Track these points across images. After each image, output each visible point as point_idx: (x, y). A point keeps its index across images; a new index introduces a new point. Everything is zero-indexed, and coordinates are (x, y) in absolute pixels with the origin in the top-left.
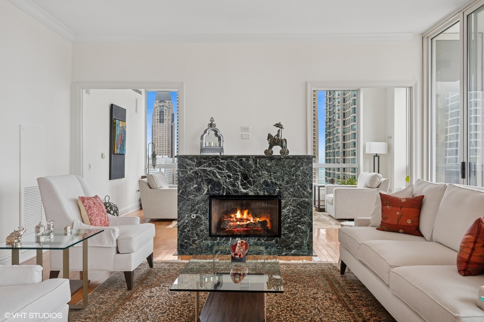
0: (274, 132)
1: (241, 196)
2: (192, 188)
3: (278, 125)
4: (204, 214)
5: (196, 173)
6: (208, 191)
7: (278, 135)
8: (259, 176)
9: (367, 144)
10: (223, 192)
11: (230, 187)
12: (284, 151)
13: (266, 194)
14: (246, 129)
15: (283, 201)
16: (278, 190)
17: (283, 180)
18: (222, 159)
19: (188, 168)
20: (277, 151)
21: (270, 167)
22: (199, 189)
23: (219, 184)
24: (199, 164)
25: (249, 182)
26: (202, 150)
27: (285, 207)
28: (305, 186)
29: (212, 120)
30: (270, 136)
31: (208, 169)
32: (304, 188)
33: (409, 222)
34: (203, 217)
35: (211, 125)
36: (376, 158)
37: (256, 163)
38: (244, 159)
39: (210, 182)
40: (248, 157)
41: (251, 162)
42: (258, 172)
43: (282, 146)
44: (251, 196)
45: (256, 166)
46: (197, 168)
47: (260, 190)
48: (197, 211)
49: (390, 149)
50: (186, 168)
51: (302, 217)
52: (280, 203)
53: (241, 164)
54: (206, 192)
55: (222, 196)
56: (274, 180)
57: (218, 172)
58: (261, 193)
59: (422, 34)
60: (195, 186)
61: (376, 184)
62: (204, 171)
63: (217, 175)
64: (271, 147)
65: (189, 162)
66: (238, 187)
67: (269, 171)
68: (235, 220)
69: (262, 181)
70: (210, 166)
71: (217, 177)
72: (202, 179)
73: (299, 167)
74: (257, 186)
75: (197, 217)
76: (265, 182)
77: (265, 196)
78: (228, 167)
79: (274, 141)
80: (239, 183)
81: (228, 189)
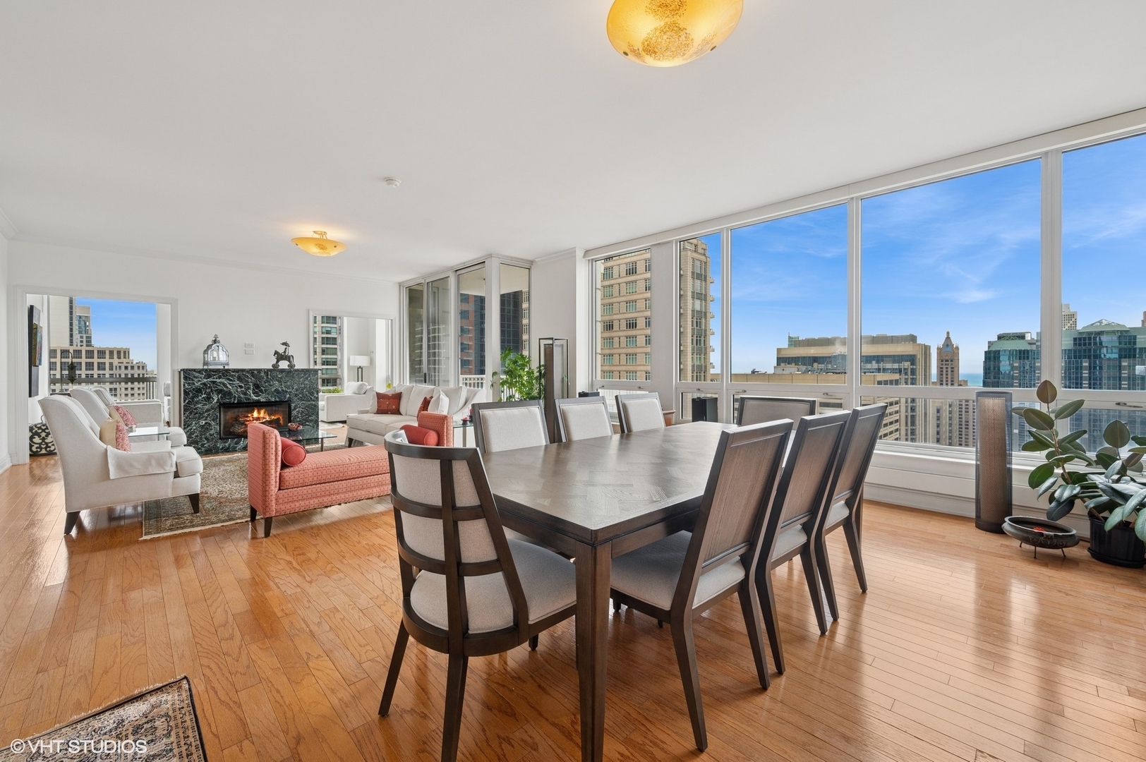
0: (281, 350)
1: (253, 402)
2: (200, 398)
3: (284, 344)
4: (213, 420)
5: (204, 384)
6: (218, 400)
7: (285, 352)
8: (271, 385)
9: (352, 357)
10: (235, 400)
11: (242, 396)
12: (291, 366)
13: (277, 399)
14: (251, 346)
15: (293, 405)
16: (288, 396)
17: (293, 388)
18: (233, 372)
19: (196, 380)
20: (284, 365)
21: (281, 378)
22: (209, 399)
23: (230, 393)
24: (209, 376)
25: (261, 391)
26: (205, 363)
27: (295, 409)
28: (313, 393)
29: (216, 337)
30: (276, 353)
31: (218, 380)
32: (312, 394)
33: (394, 407)
34: (213, 423)
35: (215, 341)
36: (360, 370)
37: (268, 375)
38: (256, 372)
39: (219, 392)
40: (259, 371)
41: (262, 374)
42: (269, 382)
43: (289, 361)
44: (263, 402)
45: (268, 378)
46: (205, 380)
47: (271, 397)
48: (207, 418)
49: (372, 362)
50: (193, 380)
51: (310, 416)
52: (290, 407)
53: (253, 376)
54: (215, 401)
55: (234, 403)
56: (284, 389)
57: (229, 384)
58: (273, 400)
59: (400, 283)
60: (204, 396)
61: (363, 392)
62: (214, 382)
63: (228, 385)
64: (278, 362)
65: (197, 374)
66: (250, 395)
67: (279, 382)
68: (251, 419)
69: (273, 390)
70: (220, 378)
71: (227, 387)
72: (212, 390)
73: (307, 378)
74: (268, 394)
75: (206, 423)
76: (277, 391)
77: (276, 402)
78: (240, 379)
79: (280, 357)
80: (251, 392)
81: (240, 397)
